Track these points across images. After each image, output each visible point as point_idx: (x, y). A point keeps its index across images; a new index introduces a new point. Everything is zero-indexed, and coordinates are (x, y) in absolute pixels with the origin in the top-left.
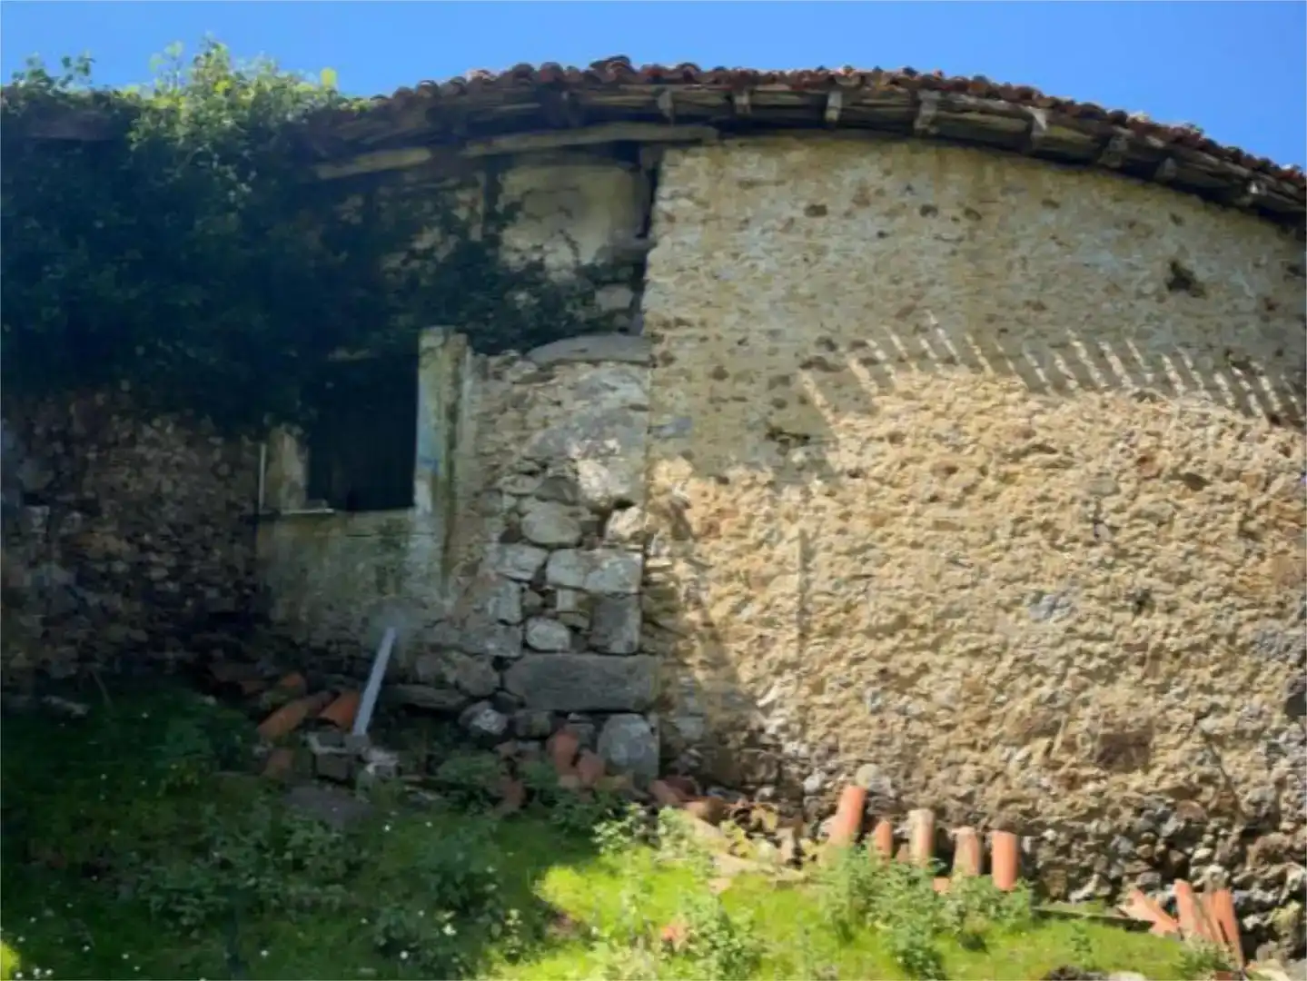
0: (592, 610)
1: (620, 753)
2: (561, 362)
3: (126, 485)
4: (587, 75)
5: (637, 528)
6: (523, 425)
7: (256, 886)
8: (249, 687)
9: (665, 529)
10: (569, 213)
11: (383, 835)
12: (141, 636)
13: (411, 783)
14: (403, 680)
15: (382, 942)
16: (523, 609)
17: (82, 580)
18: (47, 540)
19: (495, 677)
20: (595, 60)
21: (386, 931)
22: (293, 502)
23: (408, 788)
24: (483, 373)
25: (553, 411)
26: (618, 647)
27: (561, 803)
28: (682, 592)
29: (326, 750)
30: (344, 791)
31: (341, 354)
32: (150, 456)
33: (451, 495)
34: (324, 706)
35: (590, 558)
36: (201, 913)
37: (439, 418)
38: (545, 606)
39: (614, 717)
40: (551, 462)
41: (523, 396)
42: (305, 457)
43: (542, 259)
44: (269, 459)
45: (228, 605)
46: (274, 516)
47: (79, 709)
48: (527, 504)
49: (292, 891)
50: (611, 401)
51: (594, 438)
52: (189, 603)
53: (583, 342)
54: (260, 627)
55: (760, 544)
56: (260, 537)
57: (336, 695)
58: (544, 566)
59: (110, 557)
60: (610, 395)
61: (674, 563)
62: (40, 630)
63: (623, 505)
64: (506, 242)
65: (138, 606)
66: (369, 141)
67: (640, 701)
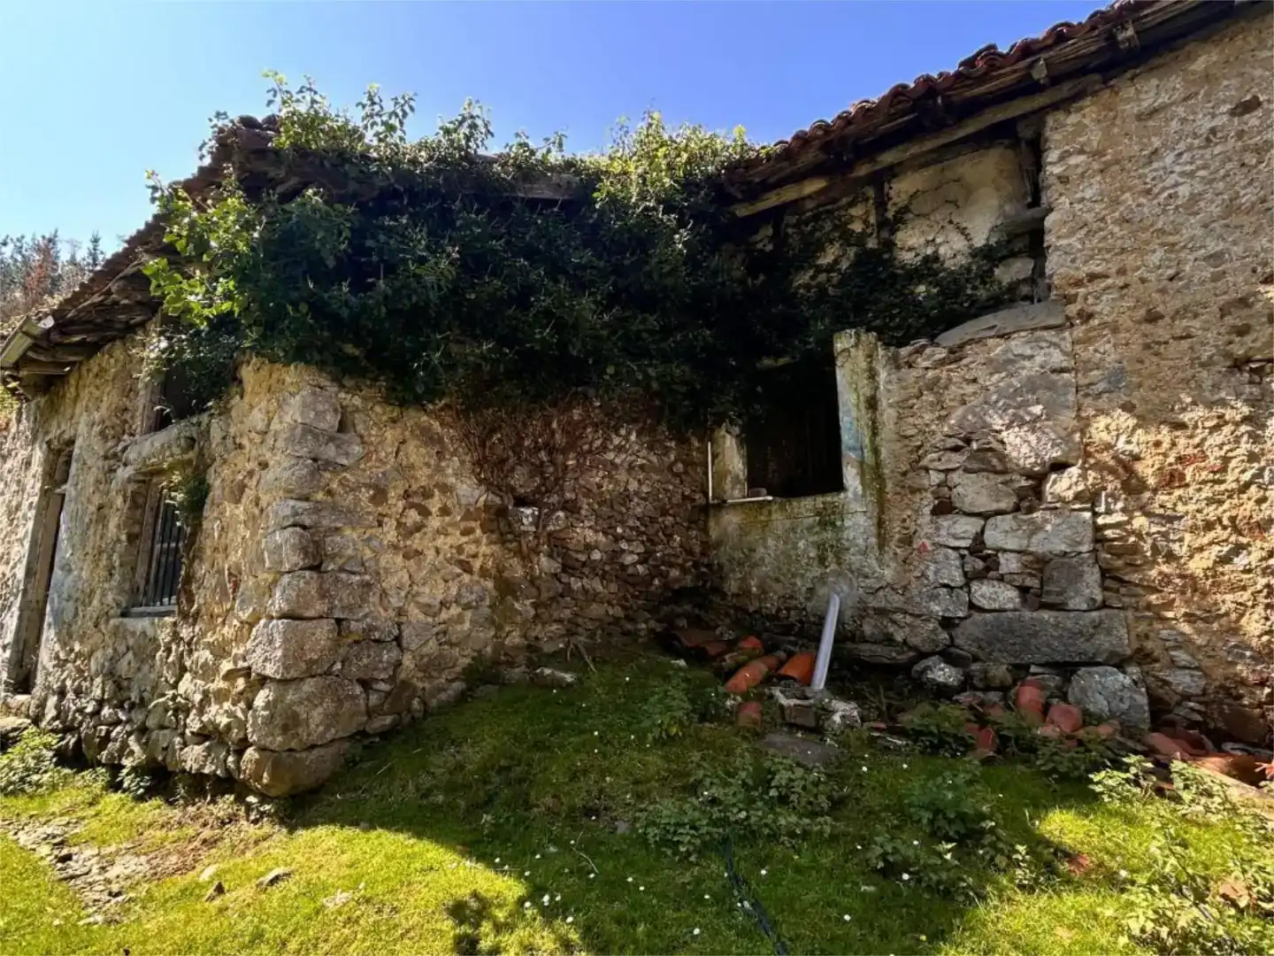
0: (1041, 571)
1: (1099, 704)
2: (970, 342)
3: (600, 486)
4: (958, 75)
5: (1081, 487)
6: (940, 404)
7: (748, 818)
8: (712, 650)
9: (1112, 485)
10: (955, 203)
11: (860, 776)
12: (617, 611)
13: (878, 729)
14: (853, 639)
15: (881, 865)
16: (965, 574)
17: (565, 568)
18: (537, 537)
19: (944, 635)
20: (962, 59)
21: (884, 856)
22: (736, 493)
23: (876, 734)
24: (896, 363)
25: (970, 389)
26: (1077, 602)
27: (1042, 750)
28: (1146, 546)
29: (793, 702)
30: (813, 737)
31: (767, 362)
32: (618, 461)
33: (880, 478)
34: (782, 663)
35: (1032, 522)
36: (698, 842)
37: (859, 409)
38: (988, 569)
39: (1082, 671)
40: (973, 436)
41: (937, 379)
42: (744, 452)
43: (936, 252)
44: (715, 456)
45: (688, 581)
46: (721, 505)
47: (569, 677)
48: (955, 477)
49: (783, 822)
50: (1029, 369)
51: (1015, 408)
52: (656, 582)
53: (989, 320)
54: (716, 599)
55: (1245, 487)
56: (712, 524)
57: (790, 654)
58: (983, 531)
59: (589, 548)
60: (1027, 363)
61: (1131, 518)
62: (532, 612)
63: (1059, 467)
64: (899, 244)
65: (613, 587)
66: (773, 180)
67: (1113, 654)
